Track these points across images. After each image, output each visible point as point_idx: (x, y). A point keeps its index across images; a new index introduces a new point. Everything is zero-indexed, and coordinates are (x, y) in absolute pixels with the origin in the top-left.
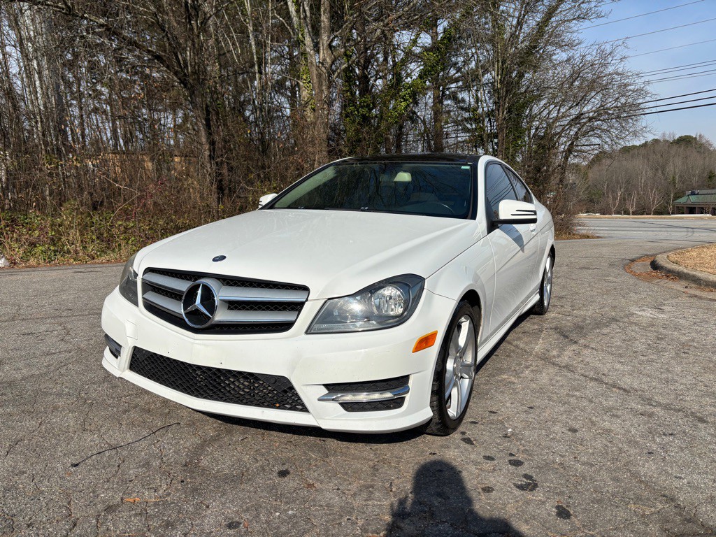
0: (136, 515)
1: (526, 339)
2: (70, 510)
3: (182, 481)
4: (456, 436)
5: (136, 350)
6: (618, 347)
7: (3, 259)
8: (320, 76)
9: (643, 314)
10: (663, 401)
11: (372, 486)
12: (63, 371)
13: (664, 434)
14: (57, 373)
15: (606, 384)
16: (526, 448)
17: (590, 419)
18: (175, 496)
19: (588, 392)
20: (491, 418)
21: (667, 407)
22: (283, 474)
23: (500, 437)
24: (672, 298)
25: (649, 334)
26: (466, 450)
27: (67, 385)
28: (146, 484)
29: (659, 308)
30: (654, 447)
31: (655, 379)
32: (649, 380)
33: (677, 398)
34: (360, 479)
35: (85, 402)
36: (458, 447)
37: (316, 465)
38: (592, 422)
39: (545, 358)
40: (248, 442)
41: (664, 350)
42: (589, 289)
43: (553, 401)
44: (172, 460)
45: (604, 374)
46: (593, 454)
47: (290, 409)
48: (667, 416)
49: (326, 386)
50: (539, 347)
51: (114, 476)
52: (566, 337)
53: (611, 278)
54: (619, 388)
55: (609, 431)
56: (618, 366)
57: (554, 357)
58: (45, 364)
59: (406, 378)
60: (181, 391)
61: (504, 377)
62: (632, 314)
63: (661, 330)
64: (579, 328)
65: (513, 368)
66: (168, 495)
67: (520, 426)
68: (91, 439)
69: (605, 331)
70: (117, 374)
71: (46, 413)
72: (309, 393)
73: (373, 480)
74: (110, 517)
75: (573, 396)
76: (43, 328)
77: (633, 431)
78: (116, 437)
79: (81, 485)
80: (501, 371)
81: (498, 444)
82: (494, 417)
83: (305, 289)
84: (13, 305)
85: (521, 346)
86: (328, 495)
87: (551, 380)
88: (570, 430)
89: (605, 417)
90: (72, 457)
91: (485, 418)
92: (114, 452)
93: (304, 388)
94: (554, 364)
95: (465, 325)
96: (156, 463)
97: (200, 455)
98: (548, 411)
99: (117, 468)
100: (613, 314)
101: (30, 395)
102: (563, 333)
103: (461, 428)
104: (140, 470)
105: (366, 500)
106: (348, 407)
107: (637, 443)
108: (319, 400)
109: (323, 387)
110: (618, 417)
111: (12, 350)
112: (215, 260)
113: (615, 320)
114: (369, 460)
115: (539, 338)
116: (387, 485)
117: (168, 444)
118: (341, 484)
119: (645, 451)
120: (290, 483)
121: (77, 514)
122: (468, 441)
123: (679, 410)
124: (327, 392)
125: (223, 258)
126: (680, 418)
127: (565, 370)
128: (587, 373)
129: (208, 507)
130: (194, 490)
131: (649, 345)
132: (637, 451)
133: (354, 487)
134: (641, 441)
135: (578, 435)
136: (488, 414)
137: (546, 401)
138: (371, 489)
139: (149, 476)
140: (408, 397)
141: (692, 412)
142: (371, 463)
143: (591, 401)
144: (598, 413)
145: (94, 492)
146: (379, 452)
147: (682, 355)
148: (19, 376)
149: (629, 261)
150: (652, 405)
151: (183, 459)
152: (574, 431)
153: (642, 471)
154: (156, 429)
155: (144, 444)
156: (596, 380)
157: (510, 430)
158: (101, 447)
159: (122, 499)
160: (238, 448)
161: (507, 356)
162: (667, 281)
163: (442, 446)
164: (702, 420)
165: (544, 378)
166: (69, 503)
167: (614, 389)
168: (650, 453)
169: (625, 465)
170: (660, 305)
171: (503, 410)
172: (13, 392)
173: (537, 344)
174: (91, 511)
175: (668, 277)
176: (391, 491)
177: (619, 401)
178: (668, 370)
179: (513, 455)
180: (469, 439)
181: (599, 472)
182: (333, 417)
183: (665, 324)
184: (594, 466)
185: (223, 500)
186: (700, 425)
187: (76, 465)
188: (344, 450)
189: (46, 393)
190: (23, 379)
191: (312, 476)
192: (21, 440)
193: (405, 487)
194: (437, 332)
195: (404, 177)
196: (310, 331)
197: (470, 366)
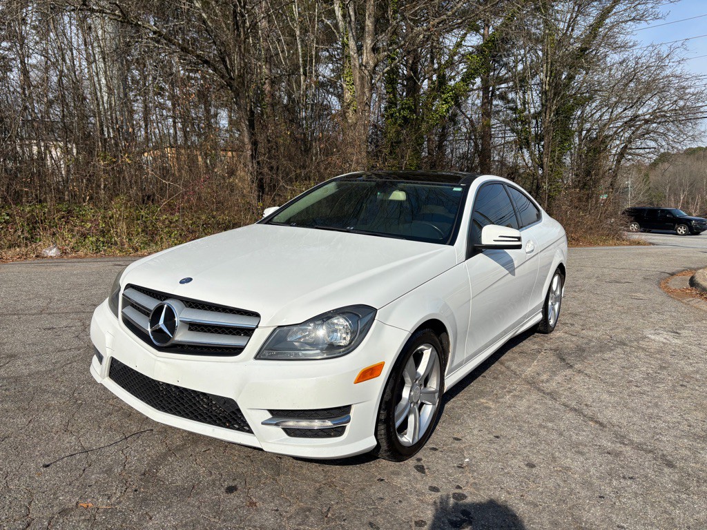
0: (85, 520)
1: (520, 360)
2: (29, 509)
3: (136, 491)
4: (411, 462)
5: (113, 361)
6: (614, 375)
7: (55, 249)
8: (362, 78)
9: (657, 338)
10: (636, 439)
11: (309, 510)
12: (66, 369)
13: (624, 478)
14: (61, 371)
15: (585, 416)
16: (476, 481)
17: (552, 454)
18: (126, 504)
19: (561, 424)
20: (453, 445)
21: (639, 447)
22: (231, 490)
23: (454, 467)
24: (696, 320)
25: (653, 362)
26: (415, 478)
27: (66, 383)
28: (103, 491)
29: (676, 333)
30: (608, 490)
31: (638, 413)
32: (631, 414)
33: (653, 437)
34: (301, 501)
35: (75, 403)
36: (408, 474)
37: (264, 483)
38: (553, 458)
39: (532, 383)
40: (209, 454)
41: (662, 381)
42: (609, 306)
43: (522, 432)
44: (133, 468)
45: (586, 405)
46: (542, 493)
47: (238, 429)
48: (635, 457)
49: (271, 411)
50: (529, 371)
51: (77, 479)
52: (563, 360)
53: (639, 295)
54: (597, 422)
55: (568, 469)
56: (605, 396)
57: (542, 382)
58: (53, 361)
59: (349, 407)
60: (147, 403)
61: (482, 401)
62: (644, 338)
63: (668, 357)
64: (581, 352)
65: (495, 392)
66: (119, 503)
67: (478, 456)
68: (69, 441)
69: (607, 355)
70: (99, 380)
71: (38, 411)
72: (254, 417)
73: (313, 503)
74: (61, 521)
75: (544, 428)
76: (64, 323)
77: (593, 470)
78: (90, 441)
79: (46, 486)
80: (482, 394)
81: (449, 475)
82: (456, 445)
83: (257, 315)
84: (46, 298)
85: (513, 367)
86: (265, 515)
87: (529, 407)
88: (527, 465)
89: (569, 454)
90: (46, 457)
91: (447, 445)
92: (84, 455)
93: (249, 411)
94: (539, 390)
95: (426, 353)
96: (117, 470)
97: (160, 465)
98: (513, 442)
99: (82, 471)
100: (624, 336)
101: (30, 392)
102: (561, 356)
103: (419, 455)
104: (101, 476)
105: (299, 524)
106: (291, 432)
107: (591, 484)
108: (263, 423)
109: (267, 412)
110: (582, 453)
111: (29, 344)
112: (182, 282)
113: (623, 343)
114: (316, 482)
115: (534, 360)
116: (325, 510)
117: (135, 451)
118: (281, 505)
119: (597, 494)
120: (235, 500)
121: (34, 514)
122: (421, 469)
123: (650, 451)
124: (270, 416)
125: (189, 280)
126: (647, 461)
127: (548, 397)
128: (570, 402)
129: (151, 518)
130: (144, 500)
131: (648, 374)
132: (589, 494)
133: (292, 510)
134: (596, 482)
135: (534, 471)
136: (451, 440)
137: (515, 431)
138: (307, 513)
139: (107, 483)
140: (348, 426)
141: (663, 455)
142: (317, 485)
143: (561, 434)
144: (563, 448)
145: (54, 494)
146: (329, 474)
147: (679, 388)
148: (26, 372)
149: (668, 275)
150: (624, 444)
151: (144, 467)
152: (531, 465)
153: (585, 516)
154: (129, 434)
155: (113, 449)
156: (576, 410)
157: (467, 460)
158: (75, 450)
159: (77, 503)
160: (198, 460)
161: (495, 378)
162: (699, 300)
163: (393, 473)
164: (670, 465)
165: (522, 405)
166: (30, 504)
167: (591, 423)
168: (601, 497)
169: (570, 509)
170: (679, 329)
171: (468, 437)
172: (16, 387)
173: (530, 366)
174: (48, 513)
175: (702, 295)
176: (326, 516)
177: (591, 436)
178: (656, 405)
179: (461, 488)
180: (423, 466)
181: (540, 513)
182: (275, 441)
183: (675, 351)
184: (537, 506)
185: (167, 512)
186: (666, 470)
187: (47, 466)
188: (296, 469)
189: (45, 391)
190: (29, 375)
191: (256, 494)
192: (8, 437)
193: (341, 513)
194: (384, 363)
195: (399, 195)
196: (259, 356)
197: (433, 393)
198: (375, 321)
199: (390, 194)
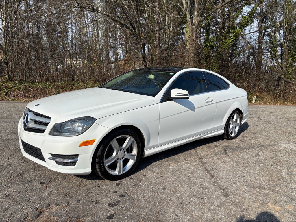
1: (205, 149)
4: (117, 182)
6: (243, 158)
8: (192, 29)
9: (285, 145)
10: (222, 184)
13: (199, 198)
15: (209, 173)
17: (178, 186)
21: (219, 187)
22: (42, 183)
23: (132, 185)
25: (269, 155)
30: (187, 201)
31: (235, 174)
32: (231, 174)
36: (111, 186)
37: (56, 182)
39: (201, 158)
41: (264, 163)
43: (174, 176)
44: (17, 172)
45: (215, 169)
46: (157, 199)
47: (42, 160)
48: (213, 190)
49: (52, 154)
52: (225, 151)
54: (211, 176)
55: (178, 191)
56: (228, 166)
57: (206, 158)
59: (77, 156)
61: (171, 163)
62: (278, 145)
63: (280, 154)
64: (237, 148)
65: (180, 160)
69: (249, 150)
72: (46, 156)
73: (66, 191)
75: (185, 175)
77: (188, 193)
78: (12, 162)
81: (127, 188)
82: (142, 178)
83: (50, 118)
85: (199, 152)
86: (46, 193)
87: (188, 167)
88: (163, 188)
89: (185, 186)
91: (138, 177)
93: (44, 153)
94: (201, 161)
95: (128, 139)
96: (12, 172)
97: (26, 172)
98: (166, 179)
100: (267, 143)
102: (226, 149)
103: (123, 179)
106: (58, 163)
107: (182, 198)
108: (48, 159)
109: (50, 155)
110: (191, 186)
112: (35, 106)
113: (263, 146)
115: (212, 149)
116: (68, 194)
118: (54, 190)
119: (180, 202)
122: (118, 185)
123: (223, 189)
125: (38, 105)
126: (217, 193)
127: (201, 164)
128: (209, 167)
130: (12, 182)
131: (260, 160)
132: (177, 201)
133: (57, 192)
134: (185, 198)
135: (163, 191)
136: (142, 176)
137: (172, 175)
138: (61, 194)
139: (5, 175)
140: (77, 163)
141: (228, 192)
142: (74, 185)
143: (190, 179)
144: (185, 184)
146: (82, 182)
150: (214, 185)
151: (21, 172)
153: (166, 209)
155: (17, 165)
156: (208, 170)
157: (140, 184)
158: (5, 164)
161: (186, 155)
163: (106, 185)
165: (186, 166)
167: (208, 176)
169: (163, 206)
171: (150, 175)
173: (207, 152)
177: (202, 181)
178: (248, 172)
179: (126, 193)
180: (120, 184)
181: (148, 206)
182: (52, 165)
183: (287, 151)
184: (150, 203)
185: (15, 187)
186: (222, 197)
191: (50, 185)
194: (95, 140)
195: (152, 77)
196: (51, 134)
197: (134, 155)
198: (94, 123)
199: (148, 76)
